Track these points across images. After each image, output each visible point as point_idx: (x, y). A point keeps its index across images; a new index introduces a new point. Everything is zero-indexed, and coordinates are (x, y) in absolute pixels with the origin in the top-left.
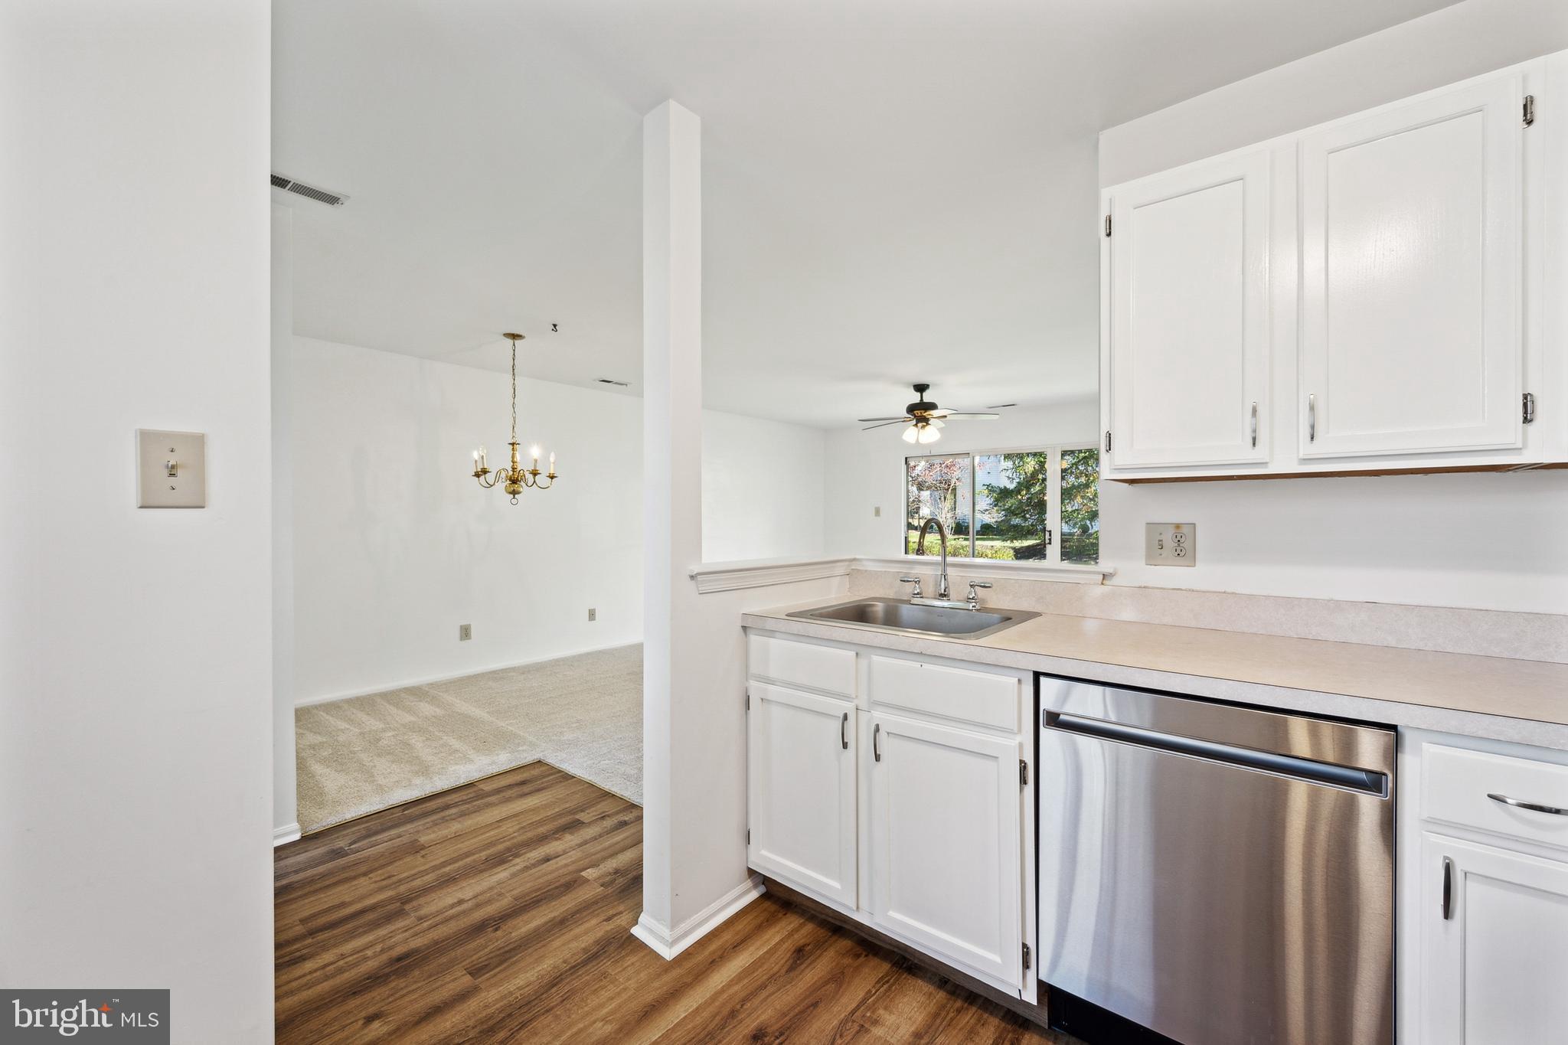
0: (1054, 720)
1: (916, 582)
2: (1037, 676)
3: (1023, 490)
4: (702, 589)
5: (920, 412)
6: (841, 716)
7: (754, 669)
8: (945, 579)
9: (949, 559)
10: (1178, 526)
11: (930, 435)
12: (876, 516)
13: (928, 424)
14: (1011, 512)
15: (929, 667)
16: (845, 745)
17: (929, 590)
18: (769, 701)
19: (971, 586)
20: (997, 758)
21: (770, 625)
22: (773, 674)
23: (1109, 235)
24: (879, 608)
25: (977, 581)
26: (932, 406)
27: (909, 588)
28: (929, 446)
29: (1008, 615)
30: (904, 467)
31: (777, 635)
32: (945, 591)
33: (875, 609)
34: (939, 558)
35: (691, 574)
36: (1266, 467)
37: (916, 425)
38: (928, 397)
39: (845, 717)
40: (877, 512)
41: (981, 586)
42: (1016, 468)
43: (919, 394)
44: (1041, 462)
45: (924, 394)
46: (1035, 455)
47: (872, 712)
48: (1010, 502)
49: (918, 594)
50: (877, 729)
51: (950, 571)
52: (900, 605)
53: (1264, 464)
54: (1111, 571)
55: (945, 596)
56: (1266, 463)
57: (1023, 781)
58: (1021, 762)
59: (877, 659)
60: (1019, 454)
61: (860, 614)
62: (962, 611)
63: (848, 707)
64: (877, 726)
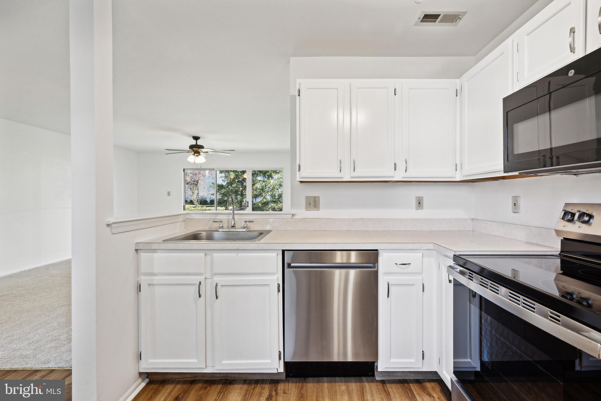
0: (289, 266)
1: (220, 222)
2: (283, 251)
3: (229, 186)
4: (114, 231)
5: (196, 149)
6: (198, 283)
7: (143, 270)
8: (234, 220)
9: (235, 212)
10: (315, 197)
11: (201, 159)
12: (168, 195)
13: (200, 155)
14: (224, 195)
15: (241, 255)
16: (200, 296)
17: (225, 225)
18: (153, 285)
19: (245, 222)
20: (269, 285)
21: (154, 247)
22: (156, 271)
23: (299, 95)
24: (204, 234)
25: (248, 220)
26: (202, 147)
27: (216, 225)
28: (200, 164)
29: (261, 232)
30: (183, 173)
31: (158, 251)
32: (234, 225)
33: (202, 235)
34: (231, 212)
35: (108, 223)
36: (343, 179)
37: (194, 154)
38: (199, 142)
39: (200, 283)
40: (169, 194)
41: (249, 222)
42: (226, 177)
43: (195, 141)
44: (237, 175)
45: (198, 141)
46: (234, 171)
47: (214, 278)
48: (223, 191)
49: (221, 227)
50: (217, 285)
51: (235, 216)
52: (213, 232)
53: (342, 178)
54: (295, 213)
55: (234, 227)
56: (343, 178)
57: (279, 291)
58: (278, 284)
59: (216, 255)
60: (227, 171)
61: (195, 237)
62: (242, 232)
63: (201, 278)
64: (217, 283)
